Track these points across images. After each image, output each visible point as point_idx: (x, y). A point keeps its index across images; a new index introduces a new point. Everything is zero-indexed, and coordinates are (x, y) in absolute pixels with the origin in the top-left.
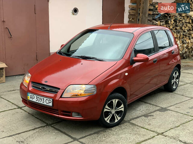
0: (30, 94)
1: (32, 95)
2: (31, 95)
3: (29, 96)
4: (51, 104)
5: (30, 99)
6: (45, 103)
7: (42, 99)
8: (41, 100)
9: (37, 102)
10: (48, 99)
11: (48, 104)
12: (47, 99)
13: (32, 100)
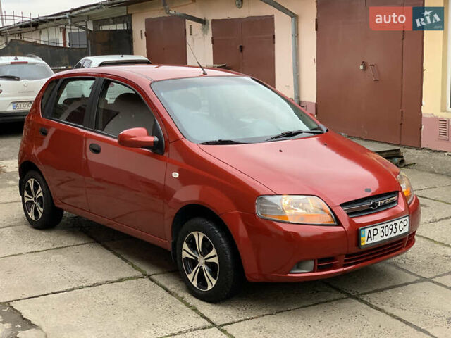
0: (367, 230)
1: (371, 229)
2: (369, 231)
3: (364, 236)
4: (406, 230)
5: (366, 243)
6: (399, 233)
7: (394, 226)
8: (392, 229)
9: (385, 238)
10: (403, 220)
11: (403, 232)
12: (400, 220)
13: (373, 241)
